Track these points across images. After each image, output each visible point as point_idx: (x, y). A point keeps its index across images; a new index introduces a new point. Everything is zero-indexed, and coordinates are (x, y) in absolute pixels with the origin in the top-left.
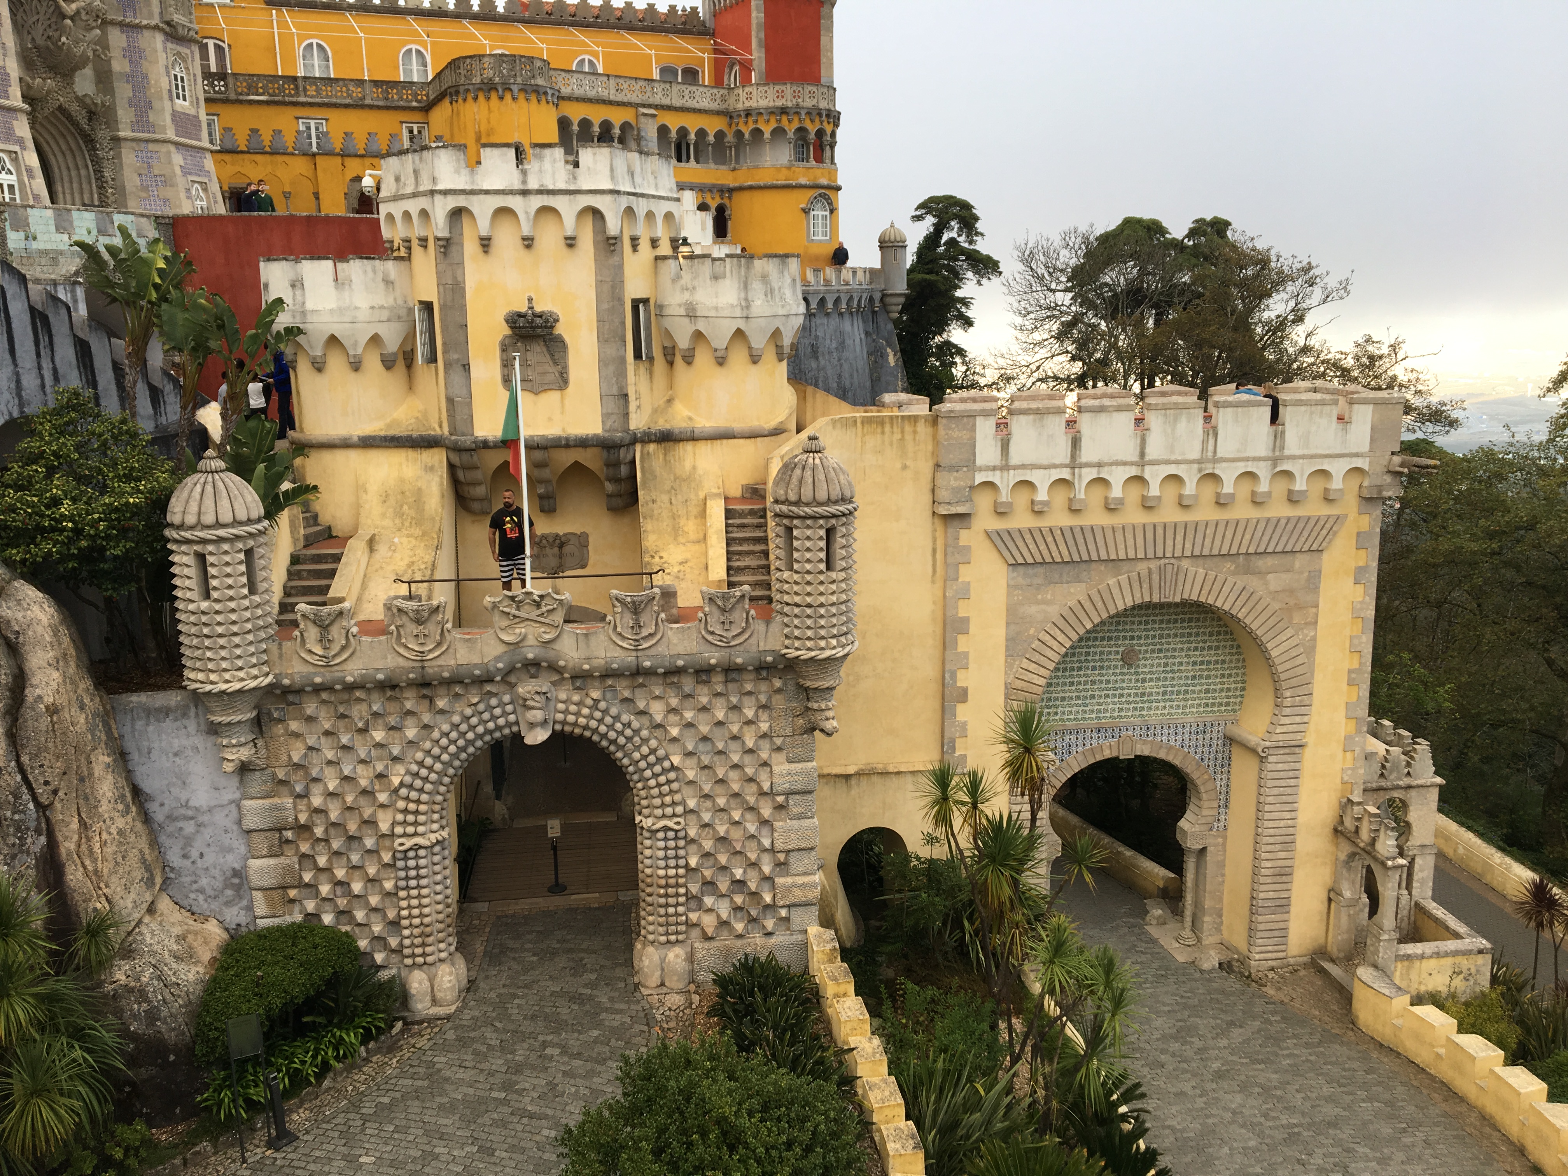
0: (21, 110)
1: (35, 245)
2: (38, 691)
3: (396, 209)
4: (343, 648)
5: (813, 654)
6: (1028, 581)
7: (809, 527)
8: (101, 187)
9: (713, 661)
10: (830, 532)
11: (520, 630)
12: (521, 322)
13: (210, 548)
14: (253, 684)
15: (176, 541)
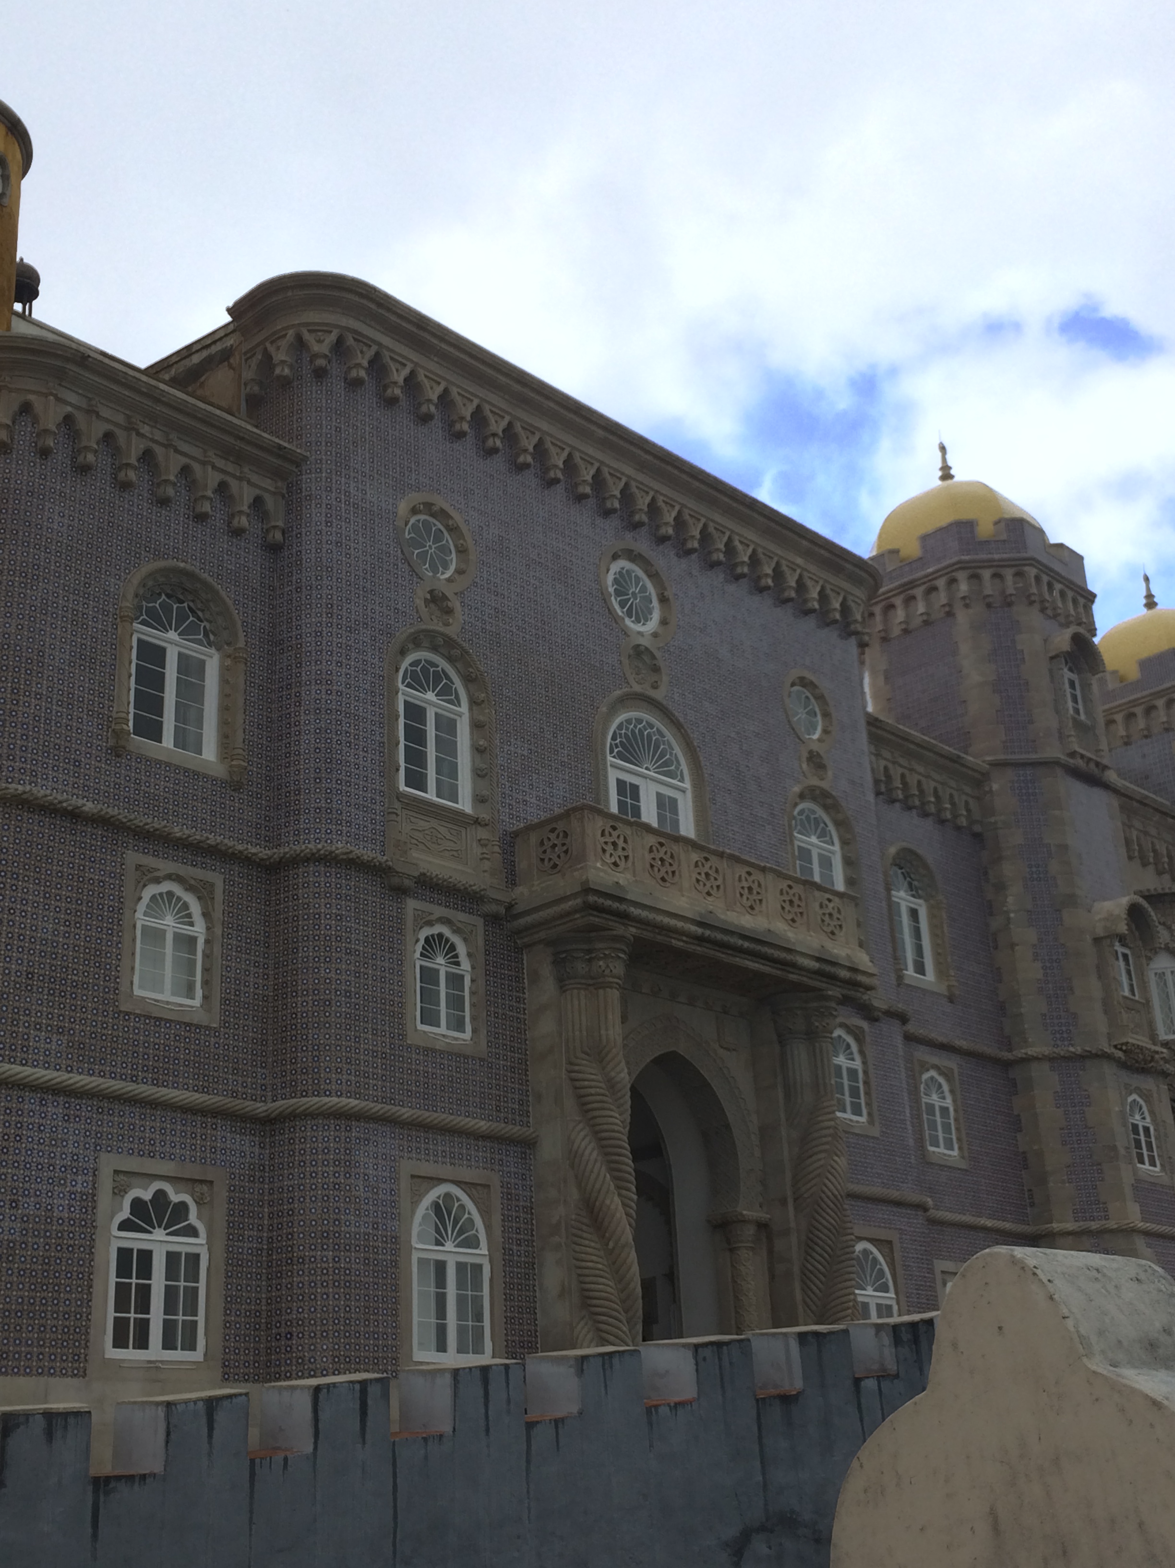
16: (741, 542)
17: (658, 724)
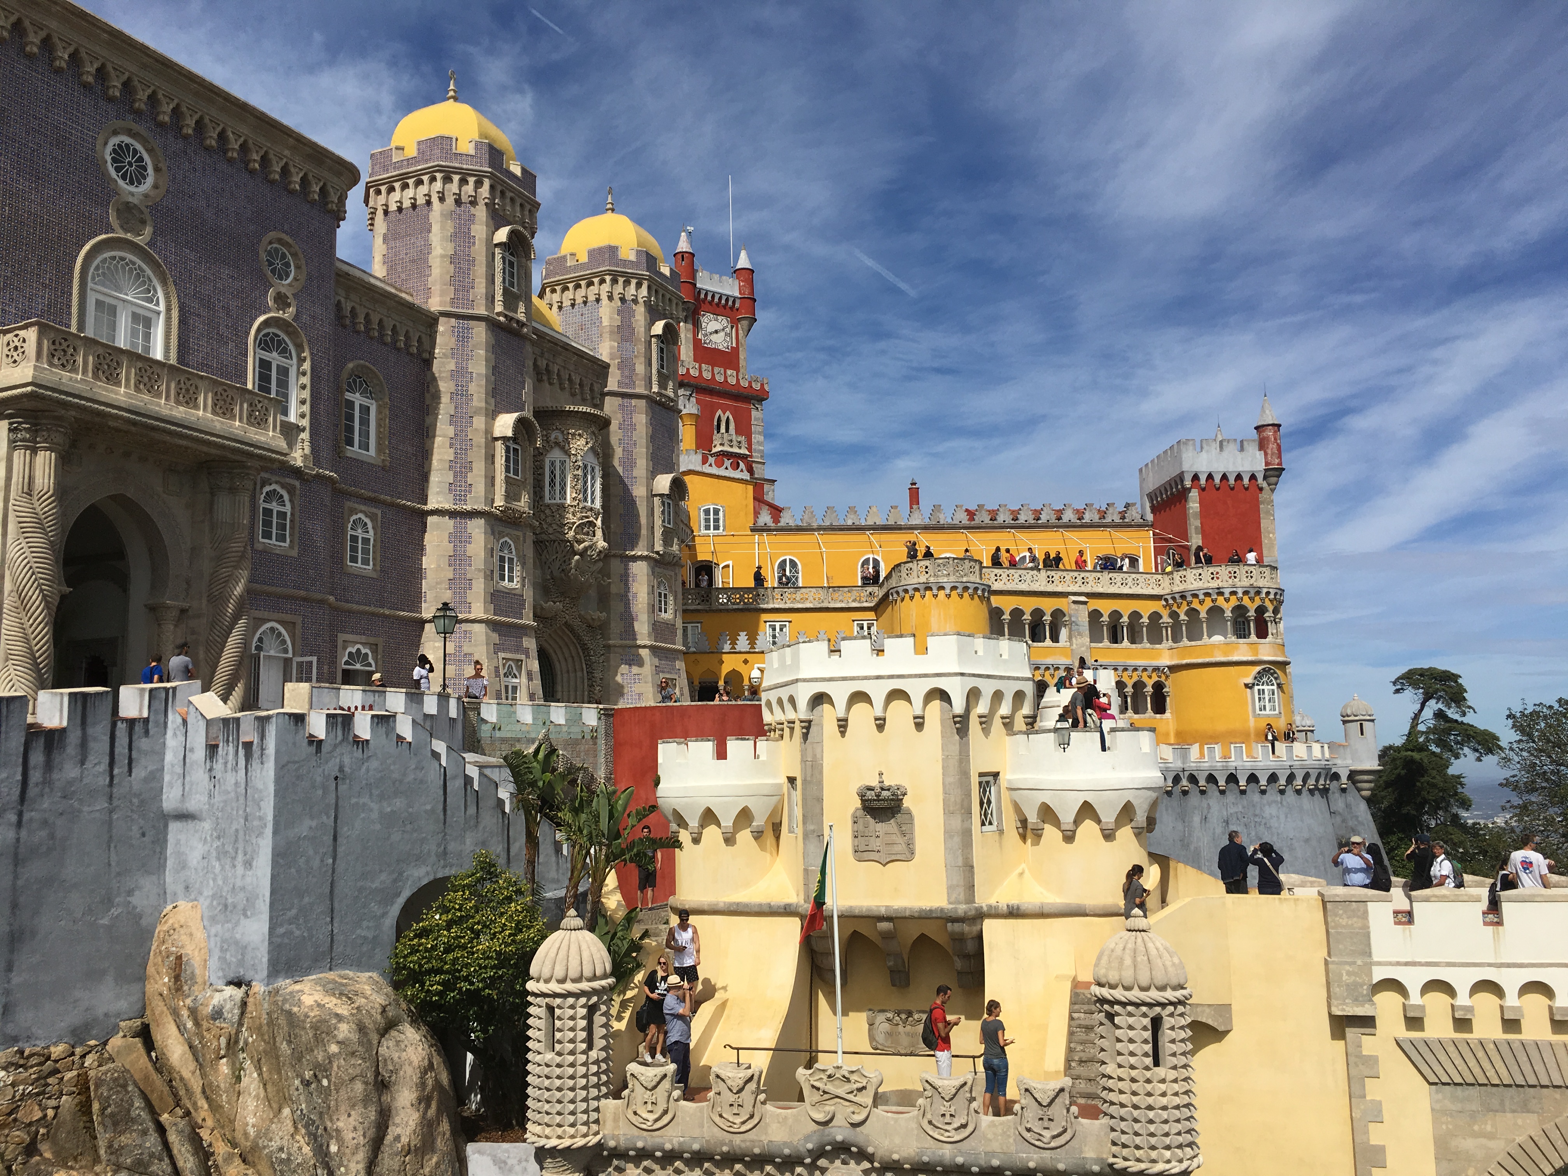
0: (531, 627)
1: (498, 734)
2: (398, 1131)
3: (772, 696)
4: (665, 1112)
5: (1142, 1166)
6: (1459, 1106)
7: (1130, 1014)
8: (591, 686)
9: (1032, 1165)
10: (1156, 1022)
11: (830, 1108)
12: (870, 795)
13: (558, 1001)
14: (580, 1142)
15: (536, 995)
16: (233, 133)
17: (139, 262)
